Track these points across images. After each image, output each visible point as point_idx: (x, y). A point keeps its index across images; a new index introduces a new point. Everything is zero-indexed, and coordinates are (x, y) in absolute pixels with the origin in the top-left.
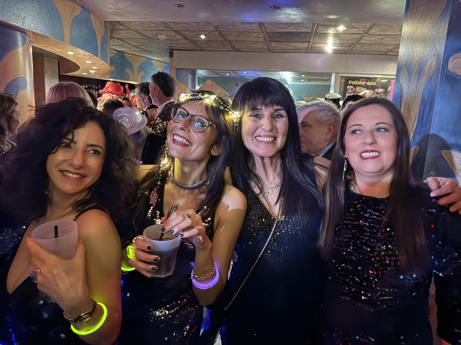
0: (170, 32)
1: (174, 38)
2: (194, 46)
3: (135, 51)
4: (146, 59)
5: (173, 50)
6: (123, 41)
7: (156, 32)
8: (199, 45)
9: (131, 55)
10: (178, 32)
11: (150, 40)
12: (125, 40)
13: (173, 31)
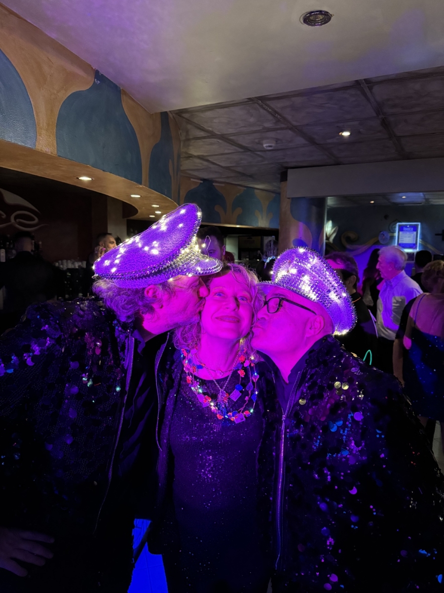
0: (283, 131)
1: (291, 145)
2: (324, 157)
3: (228, 177)
5: (287, 168)
6: (208, 161)
7: (258, 135)
8: (336, 152)
9: (223, 185)
11: (250, 153)
13: (290, 129)
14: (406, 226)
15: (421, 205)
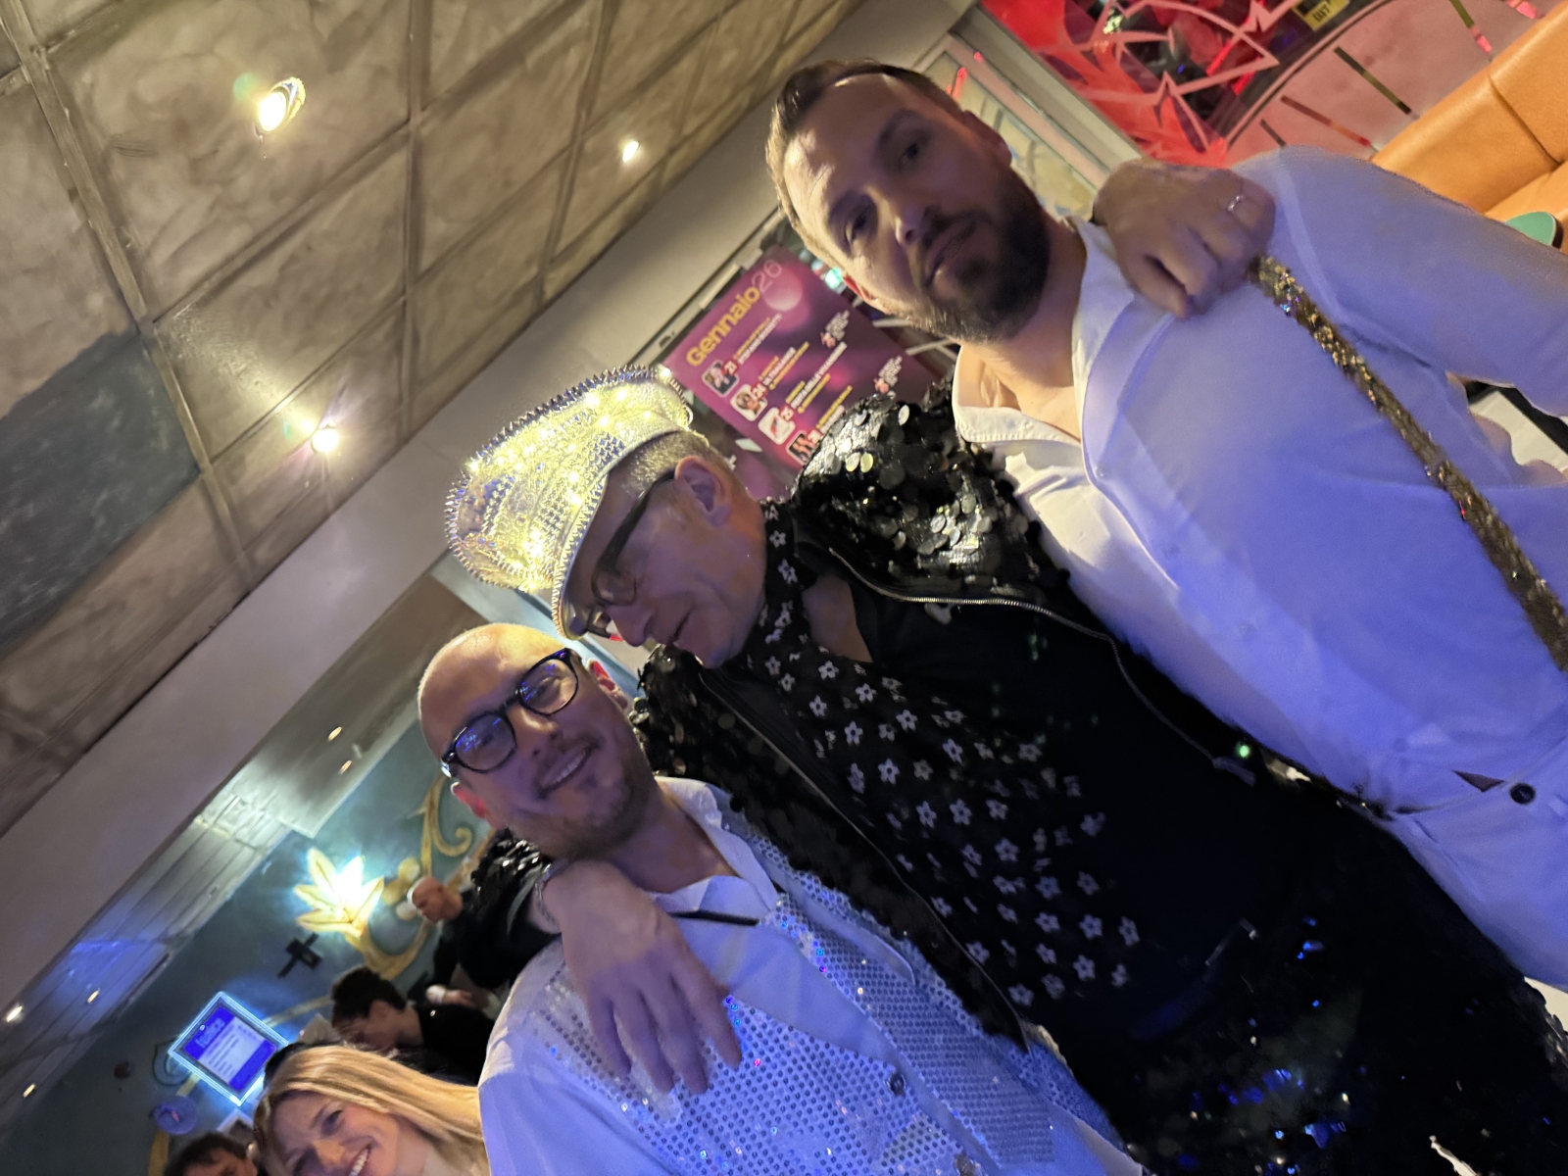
14: (198, 1034)
15: (170, 959)
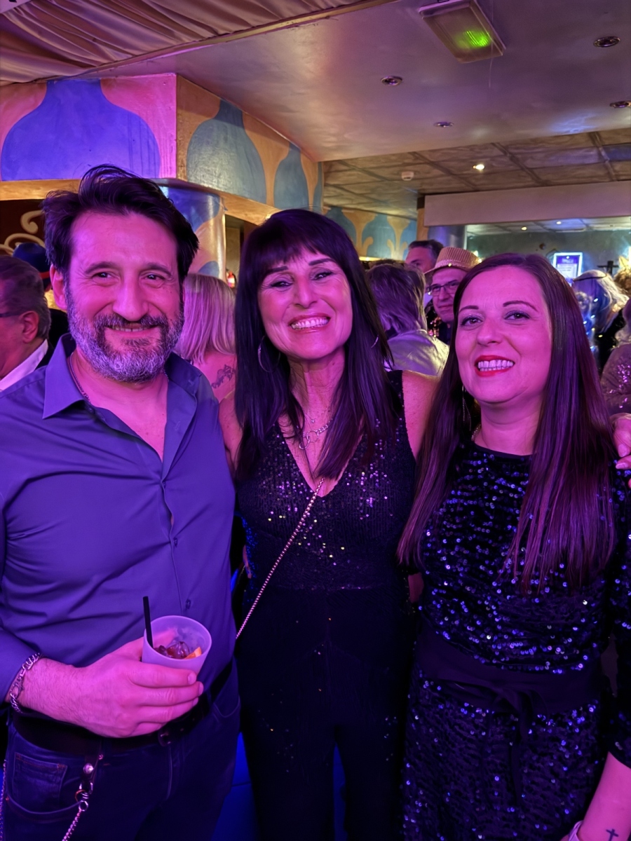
0: (422, 166)
1: (428, 175)
2: (463, 185)
3: (359, 204)
4: (377, 215)
5: (425, 195)
6: (343, 189)
7: (397, 169)
8: (473, 181)
9: (352, 212)
10: (435, 164)
11: (387, 182)
12: (345, 187)
13: (428, 164)
14: (565, 257)
15: (582, 231)
